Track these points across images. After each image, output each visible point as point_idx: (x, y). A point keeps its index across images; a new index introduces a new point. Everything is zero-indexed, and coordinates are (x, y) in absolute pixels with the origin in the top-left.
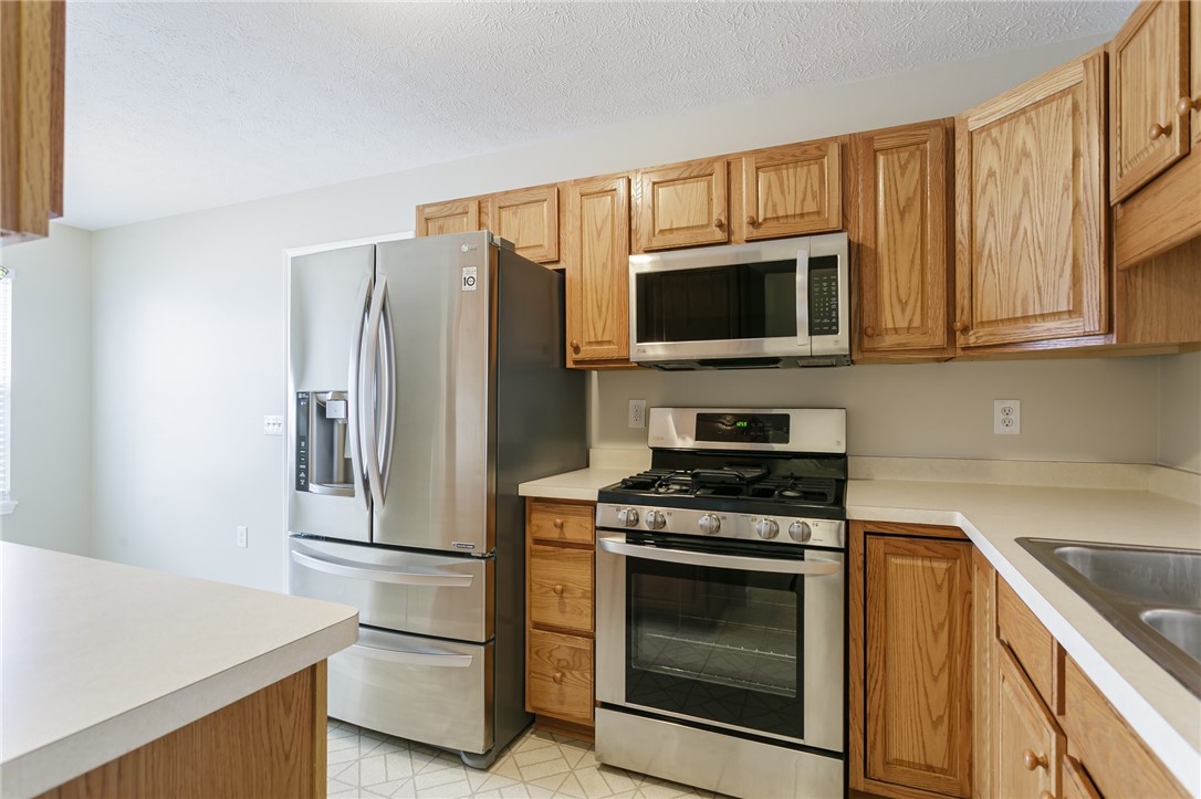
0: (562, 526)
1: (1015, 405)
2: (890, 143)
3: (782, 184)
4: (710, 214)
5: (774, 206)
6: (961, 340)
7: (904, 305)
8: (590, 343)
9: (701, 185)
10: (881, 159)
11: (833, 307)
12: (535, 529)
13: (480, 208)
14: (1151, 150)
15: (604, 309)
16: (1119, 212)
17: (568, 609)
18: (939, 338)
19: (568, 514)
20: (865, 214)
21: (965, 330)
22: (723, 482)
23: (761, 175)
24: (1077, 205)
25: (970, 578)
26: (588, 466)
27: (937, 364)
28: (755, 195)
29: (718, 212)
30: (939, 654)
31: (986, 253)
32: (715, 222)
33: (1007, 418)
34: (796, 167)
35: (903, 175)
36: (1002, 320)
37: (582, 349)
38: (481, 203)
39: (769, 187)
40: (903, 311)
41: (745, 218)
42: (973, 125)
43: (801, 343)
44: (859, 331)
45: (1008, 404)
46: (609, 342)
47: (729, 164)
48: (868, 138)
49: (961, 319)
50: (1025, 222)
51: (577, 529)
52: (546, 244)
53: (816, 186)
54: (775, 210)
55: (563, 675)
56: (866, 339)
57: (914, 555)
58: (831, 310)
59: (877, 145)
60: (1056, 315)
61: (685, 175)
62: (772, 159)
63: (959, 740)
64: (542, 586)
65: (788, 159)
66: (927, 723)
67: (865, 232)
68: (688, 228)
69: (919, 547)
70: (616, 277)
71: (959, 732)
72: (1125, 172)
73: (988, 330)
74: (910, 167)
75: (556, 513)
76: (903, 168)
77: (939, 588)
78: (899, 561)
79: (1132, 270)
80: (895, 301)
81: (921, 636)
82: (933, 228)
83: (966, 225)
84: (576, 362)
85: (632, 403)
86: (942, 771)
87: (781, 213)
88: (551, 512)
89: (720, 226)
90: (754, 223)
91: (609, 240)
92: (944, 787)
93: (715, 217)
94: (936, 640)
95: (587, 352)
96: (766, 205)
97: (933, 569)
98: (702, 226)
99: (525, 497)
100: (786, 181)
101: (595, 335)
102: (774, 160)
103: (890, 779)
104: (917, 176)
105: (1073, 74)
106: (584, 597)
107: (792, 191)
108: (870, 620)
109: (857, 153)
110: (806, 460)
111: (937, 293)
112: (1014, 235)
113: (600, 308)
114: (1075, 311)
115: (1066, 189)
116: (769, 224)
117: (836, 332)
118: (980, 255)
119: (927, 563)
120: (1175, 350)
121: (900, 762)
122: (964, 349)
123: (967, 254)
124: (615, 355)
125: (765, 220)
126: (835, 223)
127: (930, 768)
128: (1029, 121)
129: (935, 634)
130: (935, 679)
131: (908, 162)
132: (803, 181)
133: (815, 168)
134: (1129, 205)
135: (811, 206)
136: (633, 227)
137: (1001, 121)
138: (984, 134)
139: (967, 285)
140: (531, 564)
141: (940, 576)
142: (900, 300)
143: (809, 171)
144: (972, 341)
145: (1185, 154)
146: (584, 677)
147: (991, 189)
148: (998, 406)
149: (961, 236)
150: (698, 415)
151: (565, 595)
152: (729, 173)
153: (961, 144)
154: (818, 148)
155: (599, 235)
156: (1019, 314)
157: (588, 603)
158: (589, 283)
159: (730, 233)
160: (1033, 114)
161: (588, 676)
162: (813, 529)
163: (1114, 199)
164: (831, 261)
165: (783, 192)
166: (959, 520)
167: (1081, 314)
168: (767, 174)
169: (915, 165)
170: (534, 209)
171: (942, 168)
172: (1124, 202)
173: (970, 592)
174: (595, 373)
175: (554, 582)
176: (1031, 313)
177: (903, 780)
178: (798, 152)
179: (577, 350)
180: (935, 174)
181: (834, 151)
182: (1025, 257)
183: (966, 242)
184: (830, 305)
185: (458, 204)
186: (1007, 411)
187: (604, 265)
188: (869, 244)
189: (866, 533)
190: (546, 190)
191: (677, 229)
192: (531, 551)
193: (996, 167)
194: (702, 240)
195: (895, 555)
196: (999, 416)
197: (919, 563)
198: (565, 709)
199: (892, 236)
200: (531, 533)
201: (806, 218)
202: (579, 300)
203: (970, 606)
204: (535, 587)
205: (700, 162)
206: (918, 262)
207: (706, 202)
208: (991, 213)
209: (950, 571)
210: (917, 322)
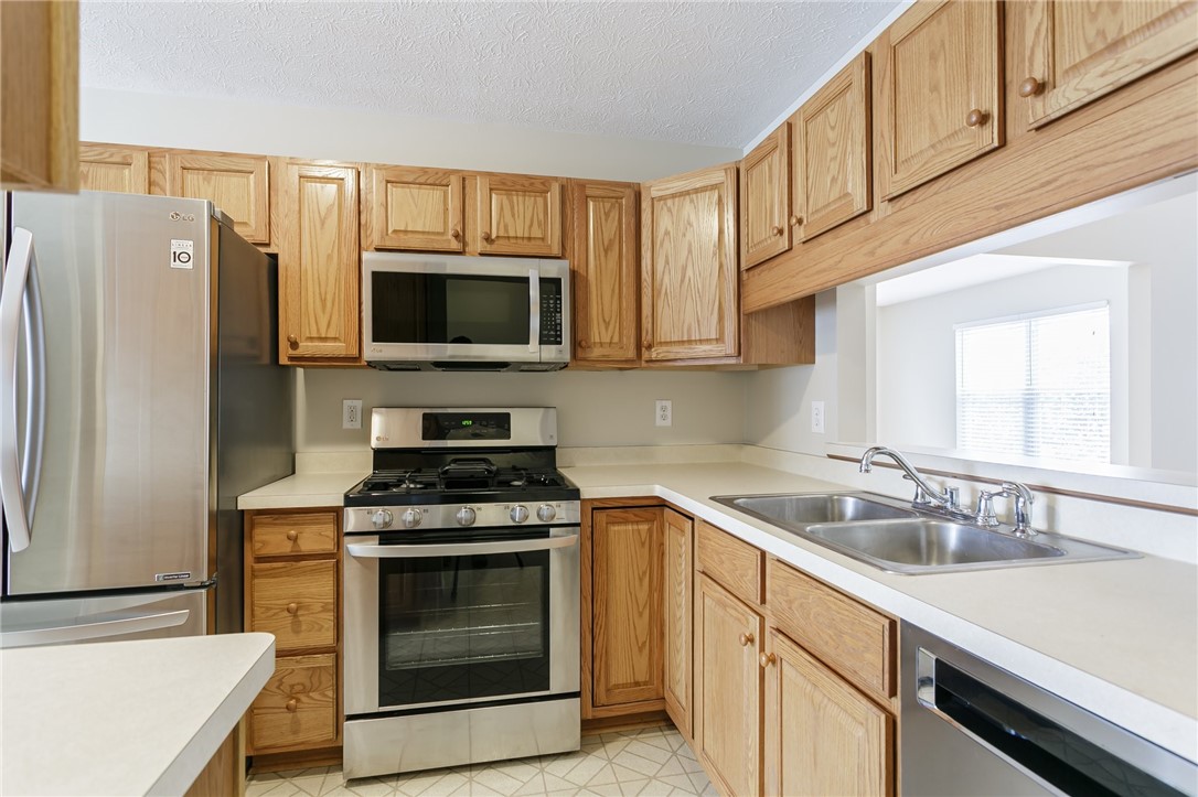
0: (295, 539)
1: (668, 404)
2: (598, 193)
3: (512, 208)
4: (445, 222)
5: (506, 227)
6: (645, 355)
7: (607, 324)
8: (311, 339)
9: (437, 193)
10: (591, 204)
11: (558, 321)
12: (258, 545)
13: (149, 162)
14: (769, 241)
15: (329, 304)
16: (745, 276)
17: (304, 627)
18: (631, 354)
19: (303, 524)
20: (579, 246)
21: (649, 347)
22: (472, 477)
23: (494, 195)
24: (721, 266)
25: (663, 533)
26: (294, 472)
27: (618, 372)
28: (488, 214)
29: (453, 222)
30: (643, 595)
31: (663, 291)
32: (451, 232)
33: (663, 414)
34: (524, 196)
35: (606, 220)
36: (674, 342)
37: (301, 344)
38: (153, 156)
39: (502, 209)
40: (607, 329)
41: (479, 233)
42: (654, 193)
43: (532, 351)
44: (576, 344)
45: (664, 403)
46: (335, 339)
47: (465, 179)
48: (582, 185)
49: (646, 339)
50: (689, 273)
51: (315, 538)
52: (253, 223)
53: (541, 216)
54: (506, 230)
55: (298, 700)
56: (579, 350)
57: (626, 522)
58: (556, 325)
59: (588, 192)
60: (708, 341)
61: (422, 180)
62: (504, 184)
63: (655, 656)
64: (268, 609)
65: (518, 187)
66: (635, 649)
67: (579, 261)
68: (423, 233)
69: (630, 515)
70: (343, 272)
71: (656, 650)
72: (751, 251)
73: (665, 348)
74: (612, 215)
75: (288, 524)
76: (607, 215)
77: (643, 544)
78: (616, 528)
79: (750, 315)
80: (601, 320)
81: (631, 583)
82: (627, 266)
83: (649, 267)
84: (291, 358)
85: (347, 403)
86: (645, 683)
87: (512, 234)
88: (282, 524)
89: (456, 236)
90: (488, 239)
91: (335, 231)
92: (647, 695)
93: (450, 225)
94: (641, 585)
95: (306, 348)
96: (498, 224)
97: (639, 530)
98: (438, 233)
99: (243, 511)
100: (516, 208)
101: (318, 330)
102: (508, 185)
103: (613, 701)
104: (616, 223)
105: (718, 177)
106: (324, 610)
107: (521, 216)
108: (596, 579)
109: (574, 194)
110: (524, 454)
111: (630, 316)
112: (682, 281)
113: (323, 302)
114: (719, 340)
115: (715, 254)
116: (501, 242)
117: (560, 343)
118: (660, 292)
119: (635, 527)
120: (756, 368)
121: (617, 686)
122: (647, 361)
123: (650, 289)
124: (343, 353)
125: (498, 237)
126: (556, 250)
127: (637, 684)
128: (692, 201)
129: (641, 580)
130: (641, 614)
131: (610, 211)
132: (531, 209)
133: (540, 200)
134: (751, 273)
135: (537, 233)
136: (363, 222)
137: (673, 196)
138: (662, 202)
139: (650, 314)
140: (252, 586)
141: (644, 535)
142: (604, 320)
143: (535, 202)
144: (654, 356)
145: (790, 249)
146: (326, 696)
147: (666, 243)
148: (659, 404)
149: (646, 275)
150: (424, 415)
151: (299, 613)
152: (464, 188)
153: (645, 205)
154: (543, 183)
155: (323, 224)
156: (685, 339)
157: (330, 616)
158: (310, 273)
159: (465, 244)
160: (694, 196)
161: (330, 693)
162: (557, 509)
163: (744, 266)
164: (557, 282)
165: (513, 216)
166: (659, 490)
167: (723, 342)
168: (501, 197)
169: (614, 214)
170: (235, 180)
171: (633, 220)
172: (748, 270)
173: (662, 544)
174: (300, 371)
175: (285, 601)
176: (693, 338)
177: (619, 699)
178: (526, 183)
179: (294, 345)
180: (628, 224)
181: (556, 189)
182: (689, 298)
183: (649, 280)
184: (555, 321)
185: (113, 150)
186: (664, 409)
187: (329, 257)
188: (582, 272)
189: (593, 509)
190: (253, 161)
191: (412, 232)
192: (253, 570)
193: (670, 229)
194: (437, 246)
195: (614, 523)
196: (659, 413)
197: (630, 527)
198: (301, 737)
199: (599, 267)
200: (253, 551)
201: (533, 242)
202: (298, 291)
203: (663, 554)
204: (258, 611)
205: (437, 171)
206: (617, 291)
207: (442, 211)
208: (667, 262)
209: (650, 531)
210: (616, 339)
